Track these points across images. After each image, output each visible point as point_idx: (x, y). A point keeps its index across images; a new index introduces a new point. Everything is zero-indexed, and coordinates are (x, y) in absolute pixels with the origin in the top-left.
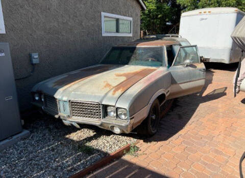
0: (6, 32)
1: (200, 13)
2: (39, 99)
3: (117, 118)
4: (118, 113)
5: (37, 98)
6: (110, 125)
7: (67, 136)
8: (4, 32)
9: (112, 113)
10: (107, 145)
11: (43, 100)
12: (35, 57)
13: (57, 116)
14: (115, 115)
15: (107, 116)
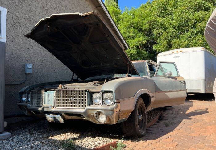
0: (6, 42)
1: (173, 52)
2: (25, 100)
3: (102, 104)
4: (104, 97)
5: (24, 99)
6: (95, 112)
7: (50, 138)
8: (4, 40)
9: (98, 100)
10: (91, 144)
11: (29, 99)
12: (29, 67)
13: (40, 109)
14: (101, 102)
15: (92, 104)
